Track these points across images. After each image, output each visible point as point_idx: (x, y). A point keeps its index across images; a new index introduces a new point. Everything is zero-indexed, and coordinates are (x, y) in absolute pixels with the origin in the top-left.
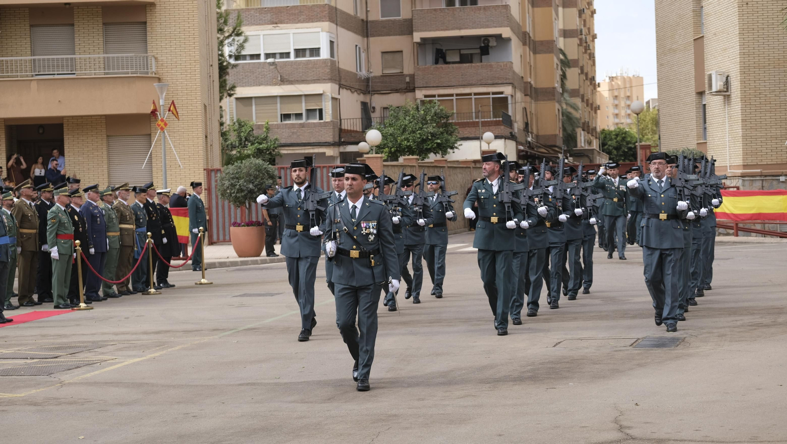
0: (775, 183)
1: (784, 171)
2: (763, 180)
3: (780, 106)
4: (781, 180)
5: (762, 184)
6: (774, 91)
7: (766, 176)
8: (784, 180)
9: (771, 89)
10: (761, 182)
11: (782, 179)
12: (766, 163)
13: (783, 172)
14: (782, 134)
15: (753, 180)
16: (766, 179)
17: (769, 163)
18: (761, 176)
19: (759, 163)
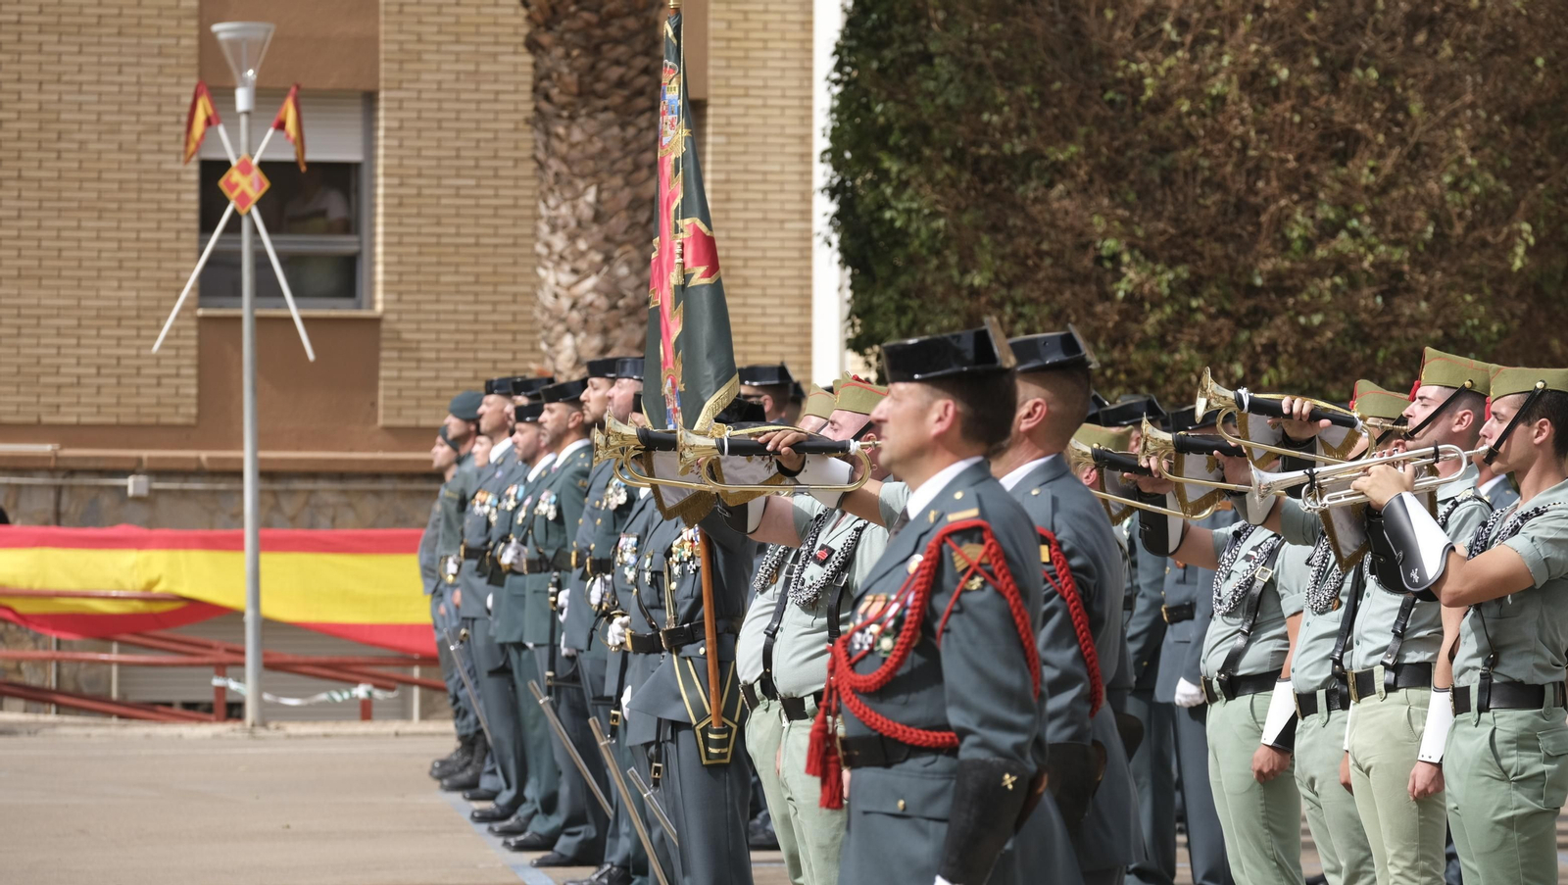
0: (106, 501)
1: (145, 454)
2: (59, 489)
3: (140, 191)
4: (131, 491)
5: (58, 503)
6: (115, 128)
7: (72, 472)
8: (143, 492)
9: (106, 118)
10: (52, 495)
11: (133, 485)
12: (73, 420)
13: (139, 460)
14: (145, 303)
15: (19, 487)
16: (71, 487)
17: (85, 420)
18: (52, 472)
19: (46, 419)
